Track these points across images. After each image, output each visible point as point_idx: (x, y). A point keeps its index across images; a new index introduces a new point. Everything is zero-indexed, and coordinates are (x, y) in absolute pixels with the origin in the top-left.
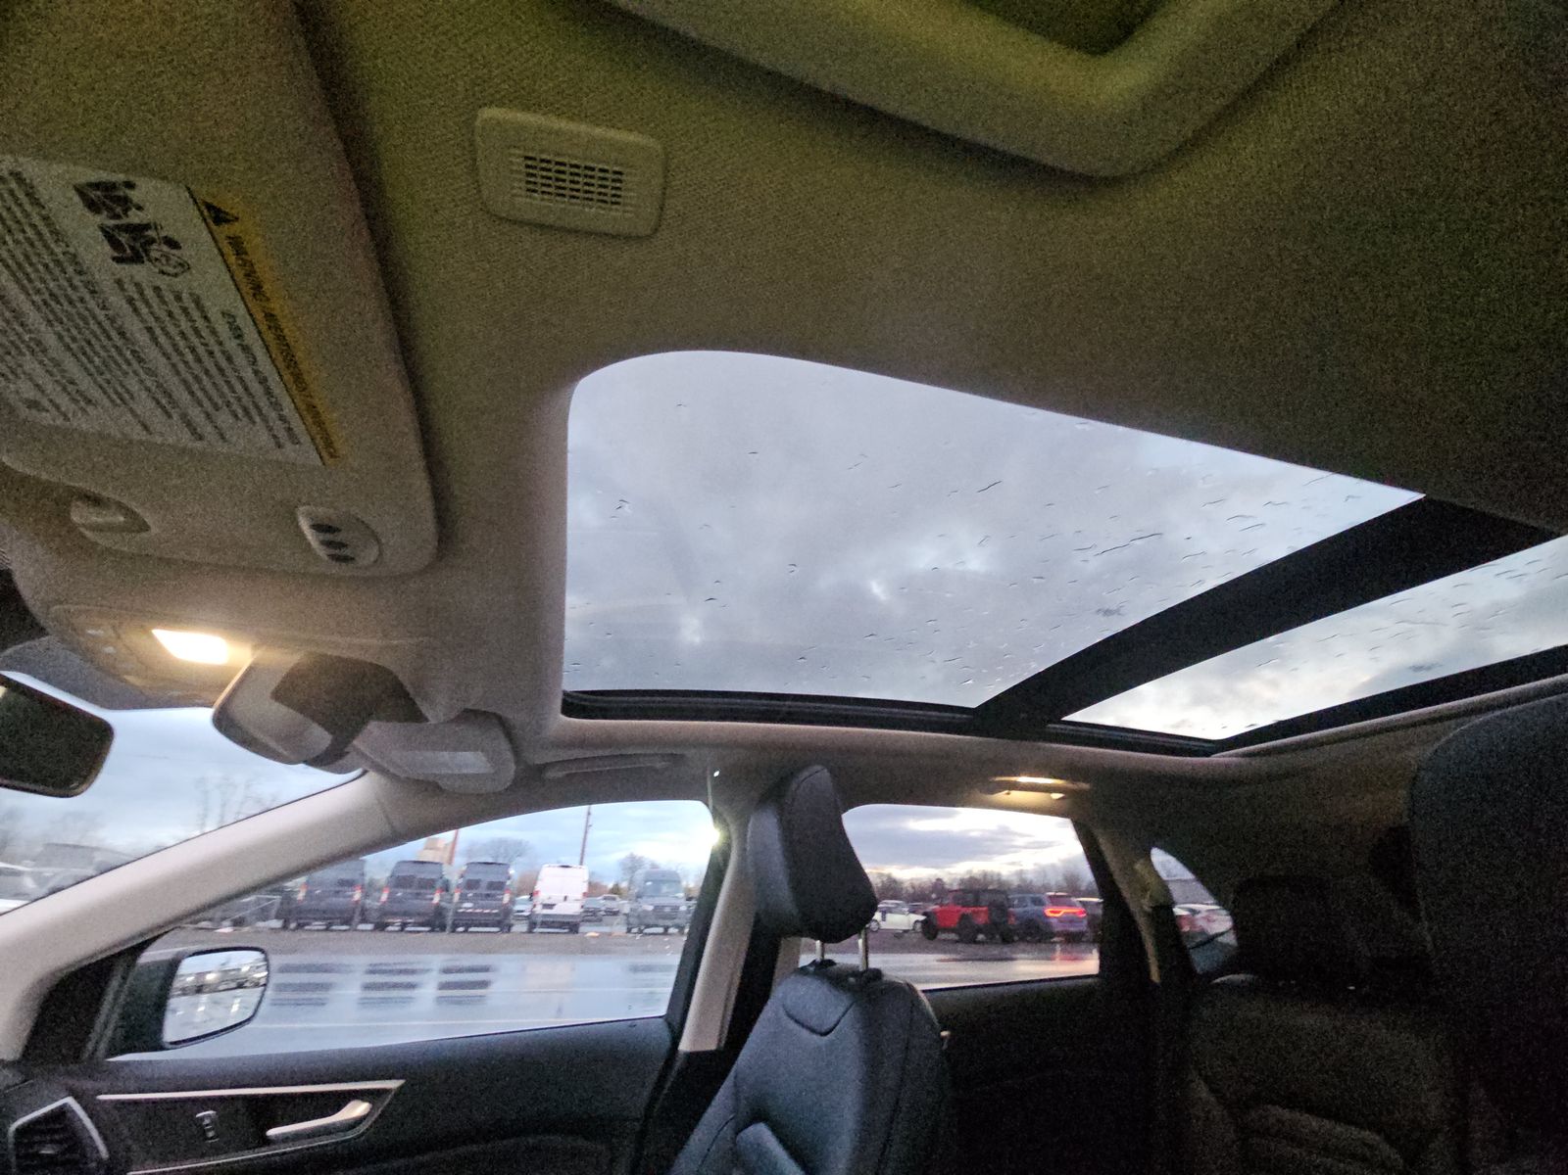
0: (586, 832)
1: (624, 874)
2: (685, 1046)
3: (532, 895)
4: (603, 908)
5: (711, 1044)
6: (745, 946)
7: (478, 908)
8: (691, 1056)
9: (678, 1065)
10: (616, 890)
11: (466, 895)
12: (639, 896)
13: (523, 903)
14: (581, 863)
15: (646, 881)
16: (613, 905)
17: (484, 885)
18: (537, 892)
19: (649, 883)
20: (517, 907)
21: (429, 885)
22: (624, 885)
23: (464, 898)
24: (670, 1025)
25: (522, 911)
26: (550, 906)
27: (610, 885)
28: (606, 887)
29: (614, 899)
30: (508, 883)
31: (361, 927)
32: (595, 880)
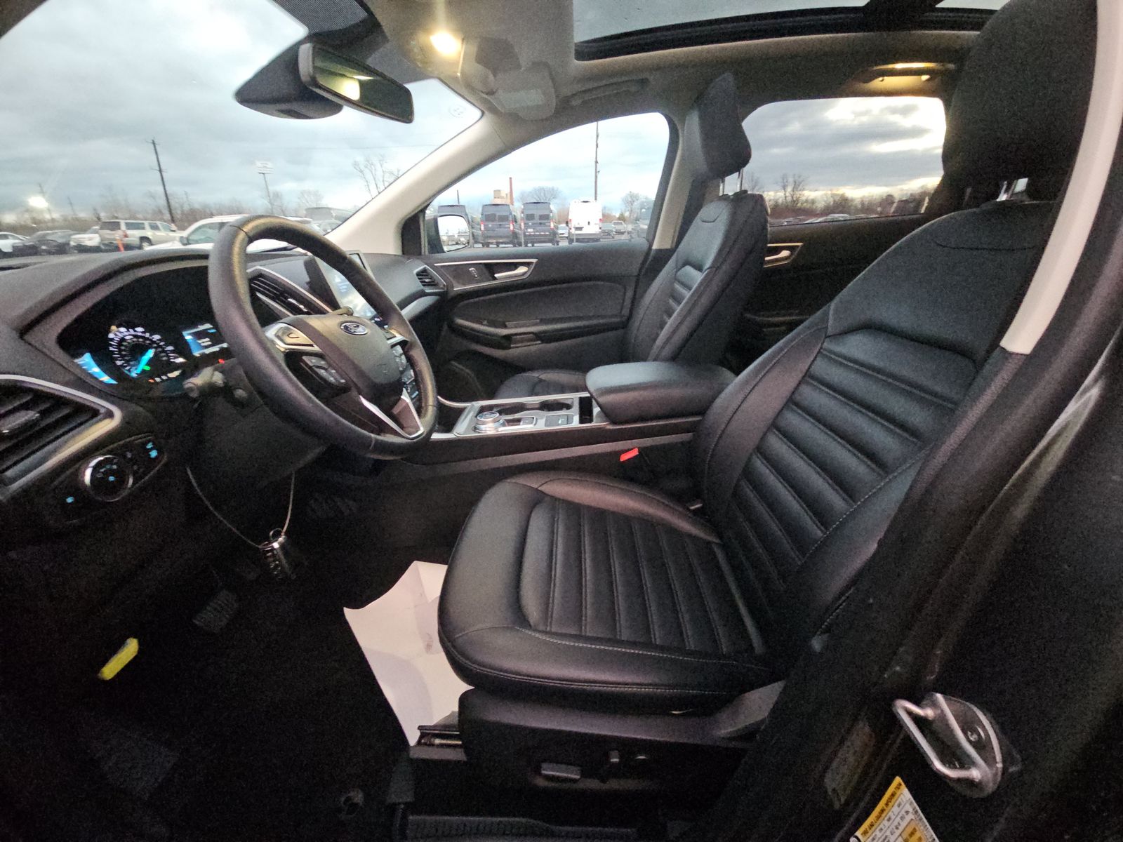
0: (596, 177)
1: (626, 206)
2: (655, 247)
3: (567, 223)
4: (614, 230)
5: (668, 246)
6: (685, 203)
7: (537, 232)
8: (659, 251)
9: (650, 258)
10: (622, 218)
11: (528, 224)
12: (637, 219)
13: (563, 229)
14: (596, 199)
15: (641, 209)
16: (621, 228)
17: (537, 217)
18: (571, 220)
19: (644, 210)
20: (560, 231)
21: (504, 219)
22: (627, 214)
23: (527, 226)
24: (648, 240)
25: (563, 234)
26: (580, 229)
27: (617, 216)
28: (615, 216)
29: (621, 224)
30: (551, 215)
31: (476, 246)
32: (607, 212)
